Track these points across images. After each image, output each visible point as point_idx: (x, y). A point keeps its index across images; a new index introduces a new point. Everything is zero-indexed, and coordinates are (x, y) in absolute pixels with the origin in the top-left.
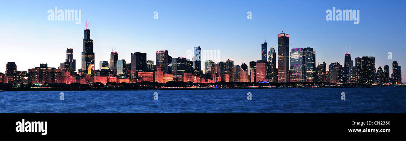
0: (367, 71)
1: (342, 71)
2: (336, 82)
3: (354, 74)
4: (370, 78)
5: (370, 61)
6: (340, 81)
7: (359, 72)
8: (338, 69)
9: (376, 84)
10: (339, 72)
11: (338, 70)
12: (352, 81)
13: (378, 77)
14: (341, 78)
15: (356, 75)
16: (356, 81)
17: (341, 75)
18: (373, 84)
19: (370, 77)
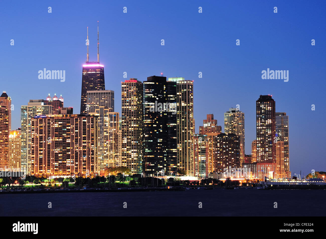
0: (165, 128)
1: (72, 130)
2: (49, 172)
3: (116, 139)
4: (175, 154)
5: (175, 94)
6: (63, 167)
7: (136, 133)
8: (57, 120)
9: (196, 179)
10: (59, 132)
11: (56, 125)
12: (111, 169)
13: (204, 152)
14: (68, 157)
15: (124, 146)
16: (123, 169)
17: (68, 145)
18: (183, 178)
19: (174, 150)
